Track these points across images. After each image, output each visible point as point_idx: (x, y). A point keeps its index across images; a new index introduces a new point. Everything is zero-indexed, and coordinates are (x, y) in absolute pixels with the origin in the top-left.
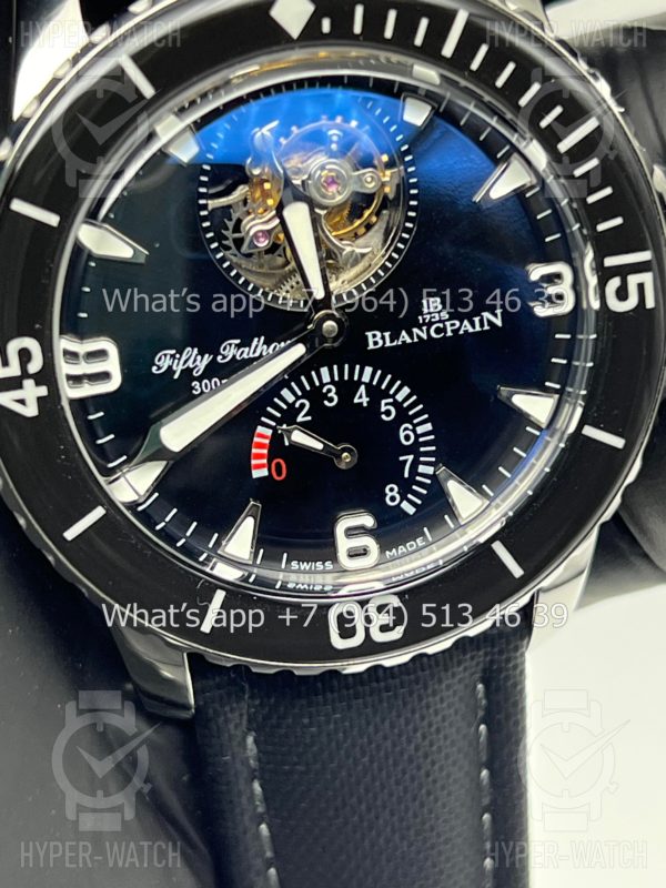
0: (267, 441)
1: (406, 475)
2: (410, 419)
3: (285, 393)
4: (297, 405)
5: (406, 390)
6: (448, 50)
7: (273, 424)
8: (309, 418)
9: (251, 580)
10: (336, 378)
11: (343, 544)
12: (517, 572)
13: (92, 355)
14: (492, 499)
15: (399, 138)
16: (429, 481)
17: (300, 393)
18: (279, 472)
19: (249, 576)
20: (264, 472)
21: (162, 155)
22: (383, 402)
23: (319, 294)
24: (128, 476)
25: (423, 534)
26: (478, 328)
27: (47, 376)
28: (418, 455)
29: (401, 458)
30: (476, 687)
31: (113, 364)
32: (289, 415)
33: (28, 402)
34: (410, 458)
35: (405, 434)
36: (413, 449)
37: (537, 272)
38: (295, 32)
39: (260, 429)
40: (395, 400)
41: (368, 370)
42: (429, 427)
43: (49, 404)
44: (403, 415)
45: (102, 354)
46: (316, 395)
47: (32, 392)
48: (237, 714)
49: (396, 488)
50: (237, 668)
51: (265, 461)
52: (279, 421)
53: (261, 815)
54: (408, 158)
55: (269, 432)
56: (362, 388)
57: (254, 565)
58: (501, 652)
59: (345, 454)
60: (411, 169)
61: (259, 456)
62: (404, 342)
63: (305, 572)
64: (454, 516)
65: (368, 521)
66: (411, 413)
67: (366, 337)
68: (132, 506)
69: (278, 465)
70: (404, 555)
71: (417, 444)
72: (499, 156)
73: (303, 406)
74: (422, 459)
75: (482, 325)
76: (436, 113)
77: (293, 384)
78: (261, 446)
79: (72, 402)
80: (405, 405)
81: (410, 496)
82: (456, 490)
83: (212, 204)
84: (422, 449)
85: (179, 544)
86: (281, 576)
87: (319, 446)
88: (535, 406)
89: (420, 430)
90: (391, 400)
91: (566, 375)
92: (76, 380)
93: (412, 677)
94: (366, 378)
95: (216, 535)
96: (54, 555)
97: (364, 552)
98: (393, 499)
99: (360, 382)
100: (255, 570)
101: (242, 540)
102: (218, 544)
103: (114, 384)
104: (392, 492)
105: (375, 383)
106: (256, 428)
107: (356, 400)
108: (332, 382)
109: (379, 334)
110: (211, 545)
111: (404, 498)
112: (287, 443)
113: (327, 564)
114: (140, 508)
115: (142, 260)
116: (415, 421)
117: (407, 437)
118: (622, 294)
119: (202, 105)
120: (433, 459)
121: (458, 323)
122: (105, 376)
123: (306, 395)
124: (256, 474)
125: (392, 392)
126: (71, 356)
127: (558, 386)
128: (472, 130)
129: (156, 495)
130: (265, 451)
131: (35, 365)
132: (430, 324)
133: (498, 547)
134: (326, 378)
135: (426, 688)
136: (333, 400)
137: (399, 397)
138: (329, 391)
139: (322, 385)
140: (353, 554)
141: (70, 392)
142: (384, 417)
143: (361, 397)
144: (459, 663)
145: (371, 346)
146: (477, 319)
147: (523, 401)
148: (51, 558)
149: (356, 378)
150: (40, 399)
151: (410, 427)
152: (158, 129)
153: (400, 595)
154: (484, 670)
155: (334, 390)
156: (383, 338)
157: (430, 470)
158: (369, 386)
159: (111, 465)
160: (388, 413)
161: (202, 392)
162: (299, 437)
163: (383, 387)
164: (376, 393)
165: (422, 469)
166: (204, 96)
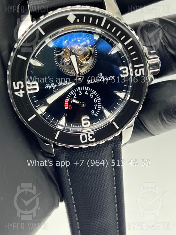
0: (68, 102)
1: (96, 108)
2: (96, 98)
3: (71, 92)
4: (74, 95)
5: (95, 92)
6: (102, 25)
7: (69, 98)
8: (76, 97)
9: (65, 129)
10: (81, 89)
11: (83, 122)
12: (118, 128)
13: (33, 85)
14: (113, 113)
15: (93, 42)
16: (100, 110)
17: (74, 92)
18: (70, 108)
19: (64, 129)
20: (67, 108)
21: (47, 46)
22: (91, 94)
23: (78, 73)
24: (40, 108)
25: (99, 120)
26: (109, 79)
27: (24, 89)
28: (98, 104)
29: (95, 105)
30: (111, 151)
31: (37, 87)
32: (72, 97)
33: (21, 94)
34: (96, 105)
35: (95, 100)
36: (97, 103)
37: (121, 68)
38: (72, 22)
39: (66, 99)
40: (93, 94)
41: (88, 88)
42: (100, 99)
43: (25, 94)
44: (95, 97)
45: (35, 85)
46: (77, 93)
47: (21, 92)
48: (63, 156)
49: (94, 111)
50: (63, 147)
51: (67, 106)
52: (70, 98)
53: (68, 177)
54: (95, 46)
55: (68, 100)
56: (87, 91)
57: (65, 126)
58: (116, 144)
59: (83, 104)
60: (96, 48)
61: (66, 105)
62: (95, 82)
63: (75, 128)
64: (105, 117)
65: (88, 118)
66: (96, 96)
67: (87, 81)
68: (41, 115)
69: (70, 107)
70: (95, 124)
71: (98, 102)
72: (113, 45)
73: (75, 95)
74: (99, 105)
75: (110, 79)
76: (100, 37)
77: (73, 91)
78: (66, 103)
79: (29, 94)
80: (95, 95)
81: (96, 113)
82: (105, 111)
83: (57, 55)
84: (99, 103)
85: (51, 122)
86: (71, 128)
87: (78, 103)
88: (121, 95)
89: (98, 100)
90: (92, 94)
91: (127, 89)
92: (30, 90)
93: (98, 149)
94: (87, 89)
95: (58, 120)
96: (26, 124)
97: (87, 124)
98: (93, 113)
99: (86, 90)
100: (66, 127)
101: (63, 121)
102: (58, 122)
103: (37, 90)
104: (93, 112)
105: (89, 90)
106: (65, 99)
107: (85, 94)
108: (81, 90)
109: (90, 81)
110: (57, 122)
111: (95, 113)
112: (72, 102)
113: (80, 126)
114: (43, 115)
115: (43, 66)
116: (97, 98)
117: (96, 101)
118: (138, 73)
119: (54, 36)
120: (101, 105)
121: (105, 78)
122: (36, 89)
123: (75, 93)
124: (66, 108)
125: (92, 92)
126: (29, 85)
127: (126, 91)
128: (108, 40)
129: (46, 112)
130: (67, 104)
131: (22, 87)
132: (100, 79)
133: (114, 123)
134: (79, 89)
135: (101, 151)
136: (81, 94)
137: (94, 93)
138: (80, 92)
139: (79, 91)
140: (85, 124)
141: (29, 92)
142: (91, 97)
143: (86, 93)
144: (108, 146)
145: (88, 83)
146: (109, 78)
147: (118, 94)
148: (25, 124)
149: (85, 89)
150: (23, 93)
151: (96, 99)
152: (46, 41)
153: (94, 132)
154: (113, 148)
155: (81, 91)
156: (91, 81)
157: (100, 108)
158: (88, 91)
159: (37, 107)
160: (92, 96)
161: (55, 92)
162: (74, 101)
163: (91, 91)
164: (89, 92)
165: (99, 107)
166: (55, 34)
